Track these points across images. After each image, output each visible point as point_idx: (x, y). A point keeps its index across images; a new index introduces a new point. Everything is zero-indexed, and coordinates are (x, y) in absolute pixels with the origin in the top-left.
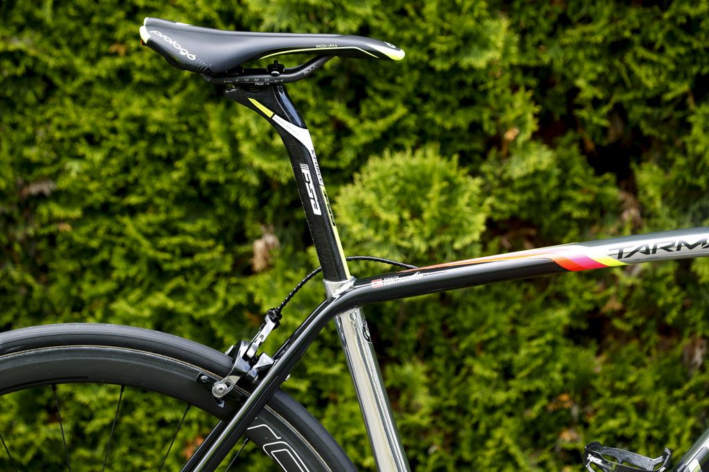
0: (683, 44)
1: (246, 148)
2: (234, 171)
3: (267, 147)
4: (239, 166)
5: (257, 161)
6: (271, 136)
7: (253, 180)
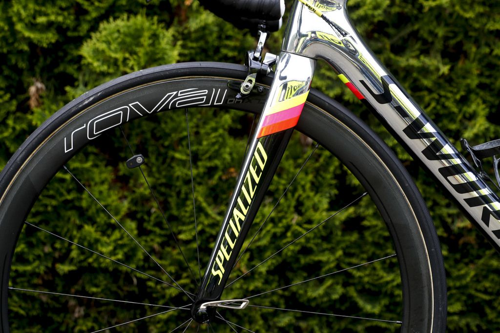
1: (19, 27)
2: (13, 43)
3: (32, 26)
4: (15, 41)
5: (27, 34)
6: (34, 18)
7: (26, 48)
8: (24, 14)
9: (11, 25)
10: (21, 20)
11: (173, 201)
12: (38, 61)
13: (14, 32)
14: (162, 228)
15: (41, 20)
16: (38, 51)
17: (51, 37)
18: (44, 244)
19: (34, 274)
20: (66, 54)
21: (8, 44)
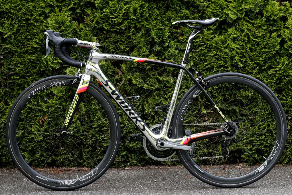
0: (128, 41)
1: (49, 63)
2: (47, 68)
3: (53, 63)
4: (48, 67)
5: (51, 65)
6: (54, 61)
7: (51, 69)
8: (51, 59)
9: (47, 62)
10: (50, 61)
11: (91, 116)
12: (54, 73)
13: (47, 64)
14: (88, 124)
15: (56, 61)
16: (54, 70)
17: (58, 66)
18: (53, 127)
19: (50, 136)
20: (62, 71)
21: (46, 68)
